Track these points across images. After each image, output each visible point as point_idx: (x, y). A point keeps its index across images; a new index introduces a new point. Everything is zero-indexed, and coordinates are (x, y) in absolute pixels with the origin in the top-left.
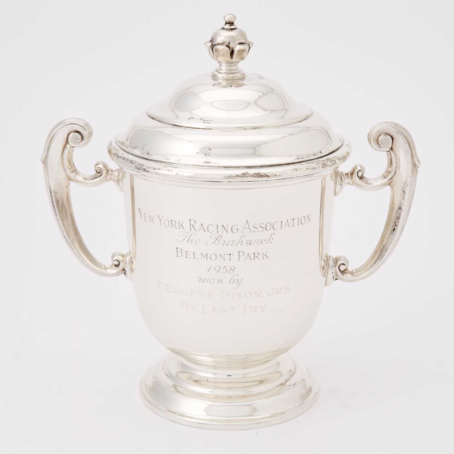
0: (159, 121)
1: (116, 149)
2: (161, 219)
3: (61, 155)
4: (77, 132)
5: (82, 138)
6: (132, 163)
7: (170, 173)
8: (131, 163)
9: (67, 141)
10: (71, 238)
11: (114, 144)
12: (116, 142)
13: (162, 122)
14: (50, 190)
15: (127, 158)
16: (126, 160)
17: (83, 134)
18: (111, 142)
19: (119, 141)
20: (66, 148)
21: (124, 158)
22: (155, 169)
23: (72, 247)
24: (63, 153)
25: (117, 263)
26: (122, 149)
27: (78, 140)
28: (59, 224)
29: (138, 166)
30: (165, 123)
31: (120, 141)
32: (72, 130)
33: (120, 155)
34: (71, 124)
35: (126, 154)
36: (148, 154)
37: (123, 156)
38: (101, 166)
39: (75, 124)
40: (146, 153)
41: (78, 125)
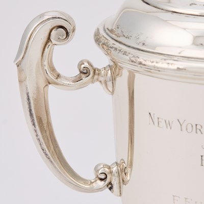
0: (155, 7)
1: (105, 38)
2: (181, 124)
3: (41, 54)
4: (61, 27)
5: (67, 33)
6: (126, 54)
7: (170, 67)
8: (124, 55)
9: (49, 39)
10: (51, 151)
11: (102, 32)
12: (104, 30)
13: (159, 8)
14: (28, 97)
15: (120, 49)
16: (118, 51)
17: (68, 29)
18: (98, 30)
19: (107, 28)
20: (47, 46)
21: (116, 49)
22: (152, 62)
23: (51, 162)
24: (43, 53)
25: (103, 176)
26: (113, 39)
27: (63, 36)
28: (37, 135)
29: (133, 59)
30: (162, 9)
31: (110, 29)
32: (55, 25)
33: (111, 45)
34: (53, 18)
35: (117, 44)
36: (144, 44)
37: (114, 46)
38: (86, 65)
39: (59, 18)
40: (141, 44)
41: (62, 18)
